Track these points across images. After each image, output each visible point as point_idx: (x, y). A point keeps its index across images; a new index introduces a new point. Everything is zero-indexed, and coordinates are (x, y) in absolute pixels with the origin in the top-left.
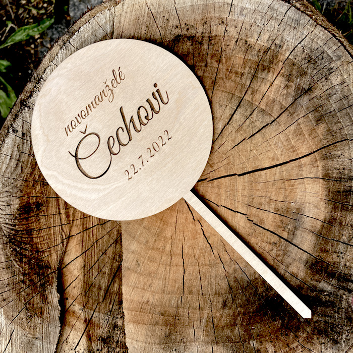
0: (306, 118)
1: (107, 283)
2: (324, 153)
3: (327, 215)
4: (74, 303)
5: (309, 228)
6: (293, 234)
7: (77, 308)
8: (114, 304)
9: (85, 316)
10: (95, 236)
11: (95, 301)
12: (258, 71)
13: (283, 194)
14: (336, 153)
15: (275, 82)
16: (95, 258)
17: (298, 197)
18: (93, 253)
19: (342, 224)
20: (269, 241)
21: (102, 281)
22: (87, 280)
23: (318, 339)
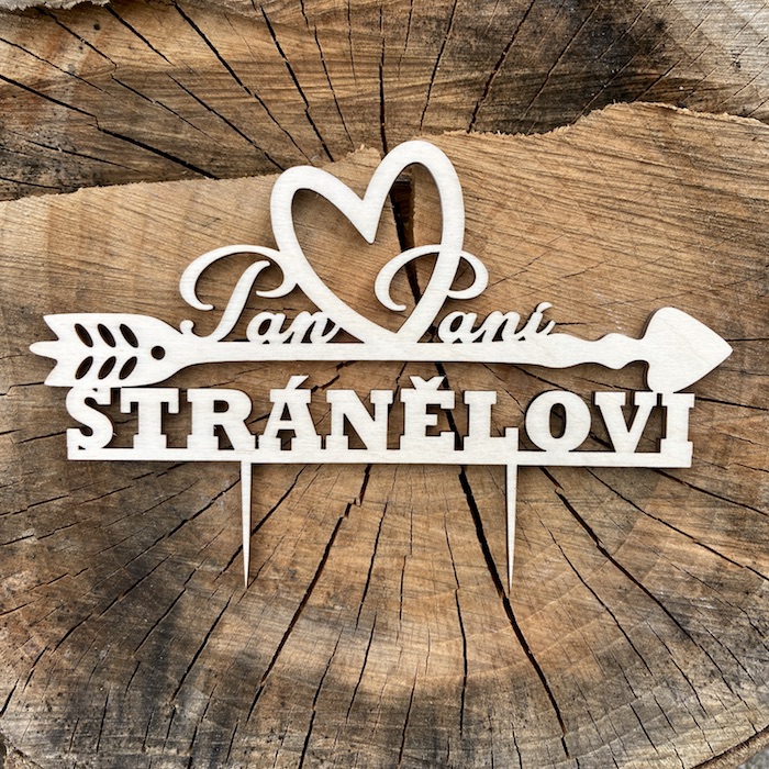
0: (614, 631)
1: (148, 137)
2: (529, 680)
3: (374, 699)
4: (86, 48)
5: (338, 655)
6: (320, 620)
7: (74, 57)
8: (96, 159)
9: (54, 82)
10: (274, 97)
11: (97, 107)
12: (730, 507)
13: (422, 588)
14: (531, 709)
15: (702, 551)
16: (216, 102)
17: (416, 625)
18: (228, 95)
19: (354, 733)
20: (299, 560)
21: (153, 124)
22: (153, 82)
23: (59, 694)
